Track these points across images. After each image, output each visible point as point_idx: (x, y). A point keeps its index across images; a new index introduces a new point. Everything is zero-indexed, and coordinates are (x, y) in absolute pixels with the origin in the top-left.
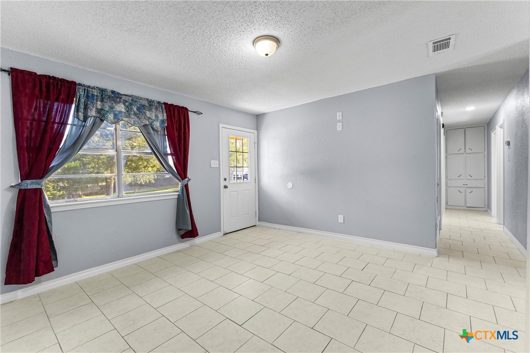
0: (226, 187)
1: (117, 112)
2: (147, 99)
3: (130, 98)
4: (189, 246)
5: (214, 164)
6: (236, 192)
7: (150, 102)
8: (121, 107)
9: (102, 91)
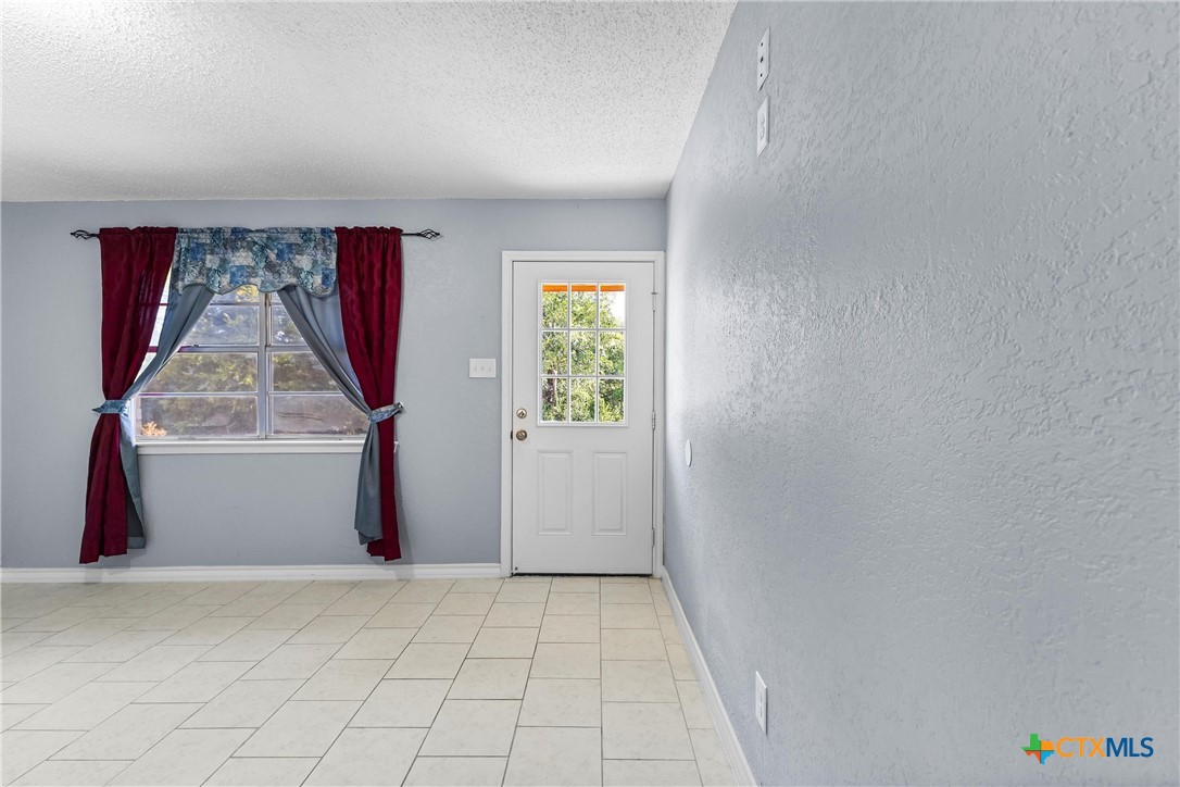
0: (522, 436)
1: (234, 269)
2: (300, 229)
3: (265, 235)
4: (395, 578)
5: (481, 368)
6: (565, 456)
7: (305, 233)
8: (242, 258)
9: (216, 233)
